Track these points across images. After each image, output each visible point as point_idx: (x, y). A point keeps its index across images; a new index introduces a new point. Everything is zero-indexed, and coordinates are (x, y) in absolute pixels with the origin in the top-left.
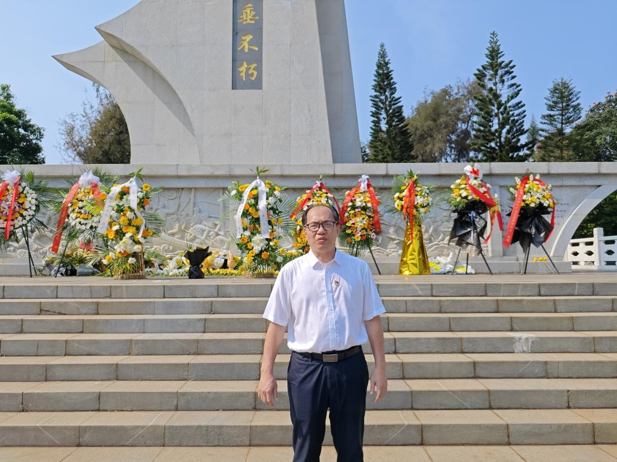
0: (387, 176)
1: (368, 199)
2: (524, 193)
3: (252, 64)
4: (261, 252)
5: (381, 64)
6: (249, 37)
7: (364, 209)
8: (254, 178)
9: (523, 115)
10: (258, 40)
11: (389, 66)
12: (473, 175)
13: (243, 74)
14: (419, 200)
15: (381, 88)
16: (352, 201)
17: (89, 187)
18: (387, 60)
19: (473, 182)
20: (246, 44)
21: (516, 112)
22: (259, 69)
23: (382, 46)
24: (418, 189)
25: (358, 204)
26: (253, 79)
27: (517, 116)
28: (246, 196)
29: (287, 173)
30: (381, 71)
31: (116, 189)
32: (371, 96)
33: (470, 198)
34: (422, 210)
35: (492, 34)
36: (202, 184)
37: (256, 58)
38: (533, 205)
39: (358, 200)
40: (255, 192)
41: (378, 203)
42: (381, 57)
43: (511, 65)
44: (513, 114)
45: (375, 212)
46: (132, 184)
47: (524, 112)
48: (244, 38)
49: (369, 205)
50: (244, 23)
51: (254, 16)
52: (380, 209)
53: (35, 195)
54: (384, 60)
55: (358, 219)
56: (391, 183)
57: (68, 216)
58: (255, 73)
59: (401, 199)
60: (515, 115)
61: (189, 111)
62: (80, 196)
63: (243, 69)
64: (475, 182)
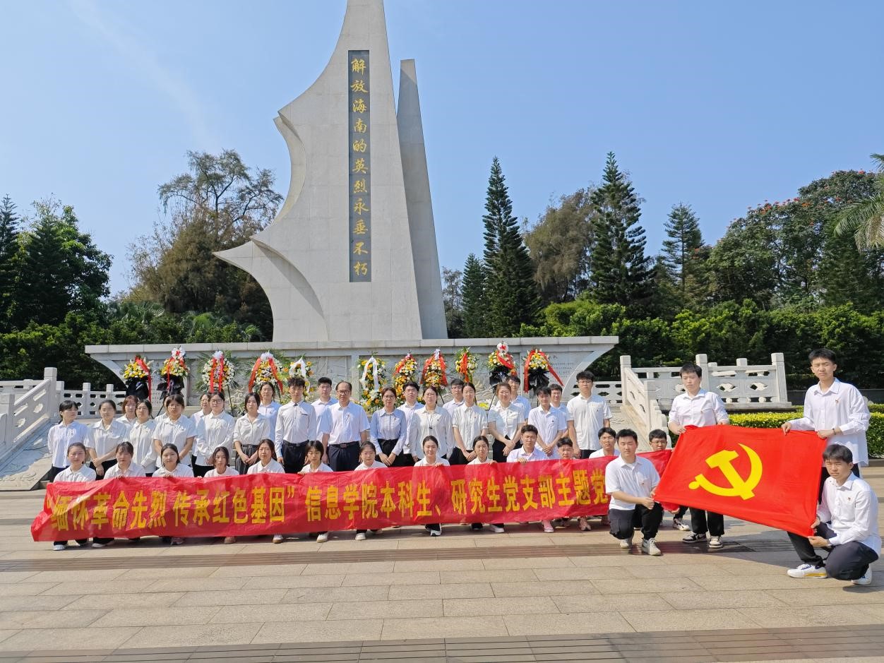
0: (454, 347)
1: (439, 365)
2: (531, 361)
3: (363, 263)
4: (375, 399)
5: (494, 180)
6: (361, 244)
7: (437, 371)
8: (370, 356)
9: (643, 242)
10: (368, 246)
11: (503, 182)
12: (502, 350)
13: (357, 271)
14: (469, 365)
15: (494, 207)
16: (429, 366)
17: (268, 360)
18: (500, 176)
19: (501, 354)
20: (359, 249)
21: (636, 238)
22: (369, 267)
23: (496, 160)
24: (469, 358)
25: (433, 368)
26: (365, 274)
27: (637, 242)
28: (366, 368)
29: (389, 346)
30: (494, 189)
31: (293, 365)
32: (483, 216)
33: (498, 364)
34: (471, 371)
35: (609, 154)
36: (333, 354)
37: (367, 259)
38: (535, 368)
39: (433, 365)
40: (371, 366)
41: (445, 367)
42: (495, 173)
43: (629, 188)
44: (633, 240)
45: (443, 373)
46: (301, 362)
47: (644, 238)
48: (357, 244)
49: (440, 369)
50: (358, 233)
51: (364, 228)
52: (447, 372)
53: (233, 366)
54: (498, 177)
55: (433, 377)
56: (455, 352)
57: (255, 379)
58: (366, 270)
59: (459, 365)
60: (635, 241)
61: (319, 297)
62: (262, 366)
63: (357, 267)
64: (502, 354)
